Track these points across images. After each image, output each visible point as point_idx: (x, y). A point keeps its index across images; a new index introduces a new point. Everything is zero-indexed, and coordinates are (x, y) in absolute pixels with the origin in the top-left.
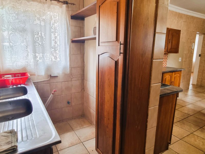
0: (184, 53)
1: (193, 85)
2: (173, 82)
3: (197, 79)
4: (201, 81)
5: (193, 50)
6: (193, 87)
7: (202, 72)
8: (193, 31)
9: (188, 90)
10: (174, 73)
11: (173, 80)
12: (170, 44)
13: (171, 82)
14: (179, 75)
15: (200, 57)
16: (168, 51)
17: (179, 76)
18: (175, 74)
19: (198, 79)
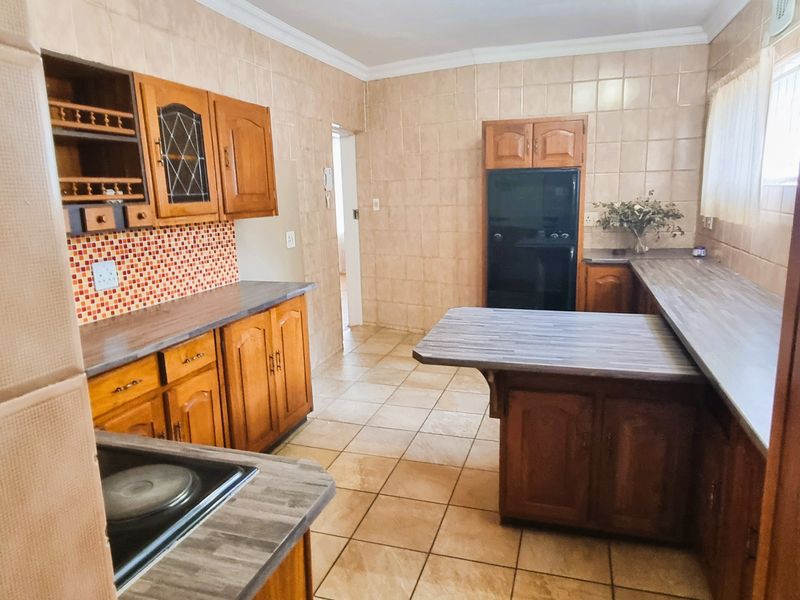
0: (301, 209)
1: (352, 328)
2: (277, 353)
3: (363, 303)
4: (377, 310)
5: (332, 193)
6: (355, 341)
7: (373, 275)
8: (319, 118)
9: (343, 356)
10: (274, 310)
11: (277, 345)
12: (230, 175)
13: (271, 357)
14: (298, 315)
15: (356, 221)
16: (228, 211)
17: (297, 320)
18: (280, 316)
19: (365, 302)
